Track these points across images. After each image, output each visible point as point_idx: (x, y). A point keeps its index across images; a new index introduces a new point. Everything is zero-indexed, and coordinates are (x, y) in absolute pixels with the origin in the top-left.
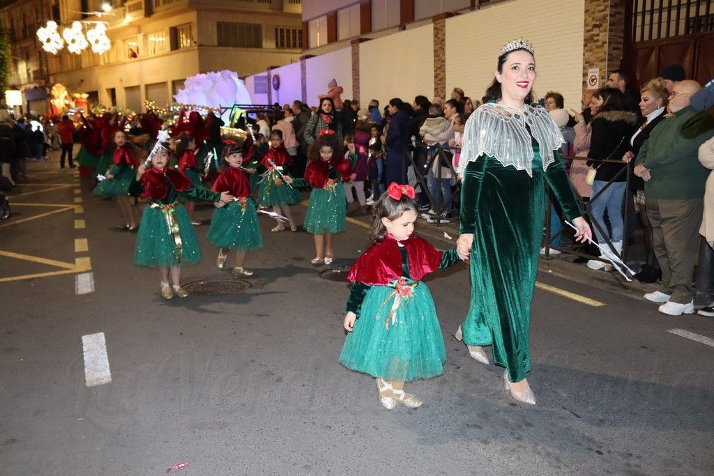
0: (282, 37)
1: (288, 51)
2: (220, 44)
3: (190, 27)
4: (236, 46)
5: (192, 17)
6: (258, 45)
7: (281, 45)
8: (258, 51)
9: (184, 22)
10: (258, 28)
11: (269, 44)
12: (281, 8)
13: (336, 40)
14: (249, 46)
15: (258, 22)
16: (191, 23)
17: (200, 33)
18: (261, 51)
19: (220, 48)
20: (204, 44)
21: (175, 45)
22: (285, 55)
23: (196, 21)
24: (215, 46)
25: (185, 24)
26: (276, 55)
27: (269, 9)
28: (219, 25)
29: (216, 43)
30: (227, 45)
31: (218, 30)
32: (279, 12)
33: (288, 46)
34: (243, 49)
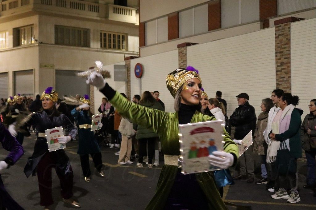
0: (105, 40)
1: (110, 50)
2: (56, 43)
3: (32, 28)
4: (69, 45)
5: (34, 20)
6: (87, 44)
7: (104, 46)
8: (86, 50)
9: (26, 24)
10: (86, 32)
11: (95, 45)
12: (107, 16)
13: (178, 37)
14: (80, 45)
15: (87, 27)
16: (33, 25)
17: (40, 33)
18: (89, 50)
19: (57, 46)
20: (44, 42)
21: (17, 42)
22: (107, 54)
23: (38, 23)
24: (52, 44)
25: (27, 26)
26: (101, 53)
27: (98, 17)
28: (57, 27)
29: (53, 42)
30: (62, 44)
31: (55, 31)
32: (104, 19)
33: (110, 47)
34: (75, 47)
